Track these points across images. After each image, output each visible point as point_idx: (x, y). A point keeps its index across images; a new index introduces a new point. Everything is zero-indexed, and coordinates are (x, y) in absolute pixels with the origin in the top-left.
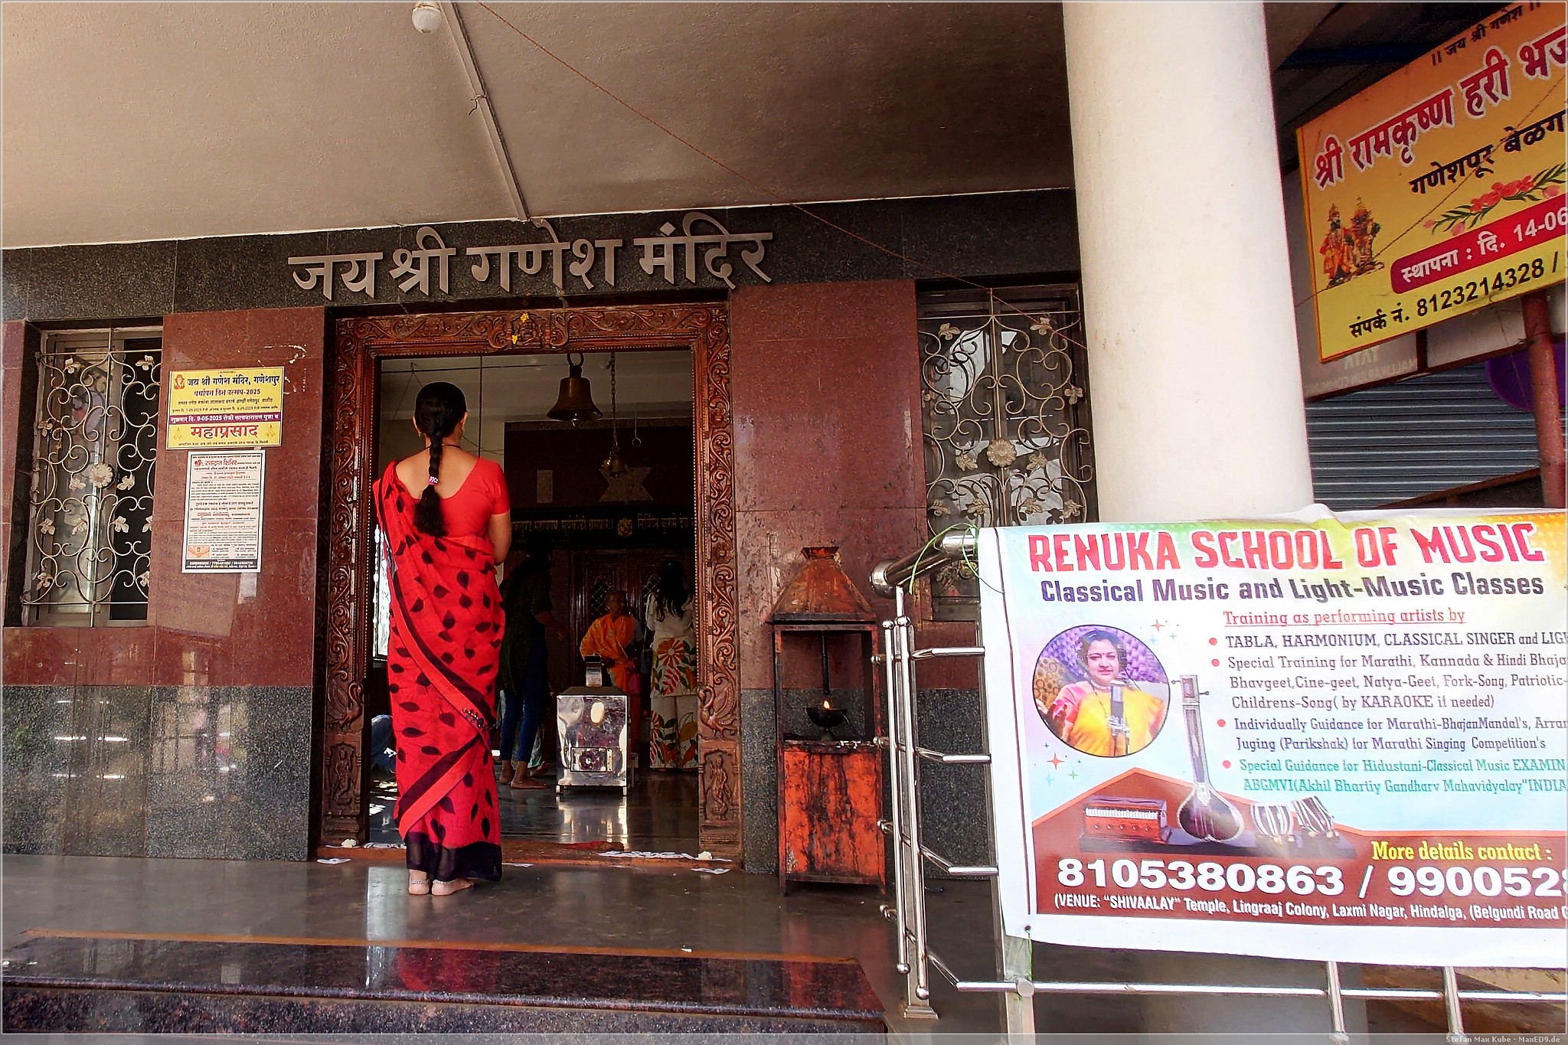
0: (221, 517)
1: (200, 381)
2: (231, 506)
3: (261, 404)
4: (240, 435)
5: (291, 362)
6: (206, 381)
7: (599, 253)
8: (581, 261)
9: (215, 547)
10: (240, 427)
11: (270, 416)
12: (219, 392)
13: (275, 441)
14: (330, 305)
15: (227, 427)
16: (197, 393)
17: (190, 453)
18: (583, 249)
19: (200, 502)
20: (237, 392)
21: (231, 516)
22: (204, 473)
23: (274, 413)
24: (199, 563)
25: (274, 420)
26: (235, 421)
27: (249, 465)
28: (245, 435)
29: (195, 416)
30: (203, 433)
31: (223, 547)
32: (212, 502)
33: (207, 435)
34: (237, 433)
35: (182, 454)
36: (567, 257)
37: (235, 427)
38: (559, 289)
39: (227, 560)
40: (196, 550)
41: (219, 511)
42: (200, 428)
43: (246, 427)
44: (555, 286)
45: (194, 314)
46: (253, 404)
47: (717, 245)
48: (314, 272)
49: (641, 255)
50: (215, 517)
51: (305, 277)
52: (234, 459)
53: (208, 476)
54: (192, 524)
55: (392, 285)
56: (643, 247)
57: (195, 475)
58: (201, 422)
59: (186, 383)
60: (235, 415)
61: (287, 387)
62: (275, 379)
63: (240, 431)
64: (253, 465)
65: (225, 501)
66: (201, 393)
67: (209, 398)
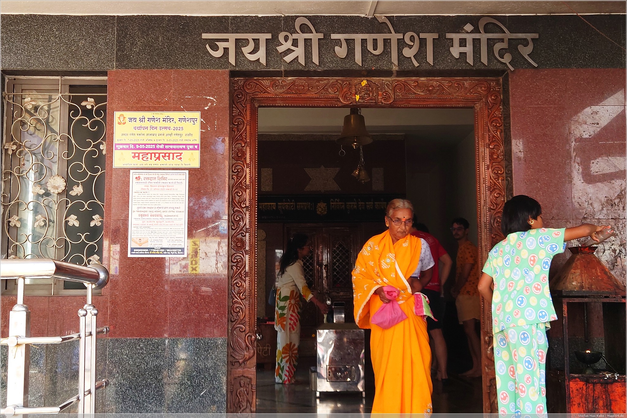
0: (157, 217)
1: (138, 120)
2: (164, 210)
3: (184, 137)
4: (169, 159)
5: (206, 108)
6: (142, 120)
7: (423, 42)
8: (410, 47)
9: (153, 239)
10: (169, 154)
11: (191, 147)
12: (152, 128)
13: (196, 164)
14: (233, 69)
15: (159, 154)
16: (135, 128)
17: (131, 171)
18: (412, 39)
19: (140, 206)
20: (166, 128)
21: (164, 217)
22: (143, 186)
23: (194, 145)
24: (140, 250)
25: (194, 149)
26: (165, 149)
27: (176, 181)
28: (173, 159)
29: (135, 145)
30: (141, 157)
31: (158, 239)
32: (150, 206)
33: (145, 159)
34: (167, 158)
35: (126, 172)
36: (401, 44)
37: (165, 154)
38: (395, 65)
39: (162, 248)
40: (138, 241)
41: (154, 213)
42: (139, 153)
43: (173, 154)
44: (392, 63)
45: (131, 71)
46: (178, 137)
47: (502, 40)
48: (222, 45)
49: (450, 44)
50: (152, 217)
51: (216, 48)
52: (165, 176)
53: (146, 188)
54: (134, 222)
55: (277, 57)
56: (452, 39)
57: (135, 187)
58: (139, 149)
59: (127, 120)
60: (165, 145)
61: (203, 126)
62: (194, 120)
63: (169, 156)
64: (179, 181)
65: (159, 206)
66: (139, 128)
67: (145, 132)
